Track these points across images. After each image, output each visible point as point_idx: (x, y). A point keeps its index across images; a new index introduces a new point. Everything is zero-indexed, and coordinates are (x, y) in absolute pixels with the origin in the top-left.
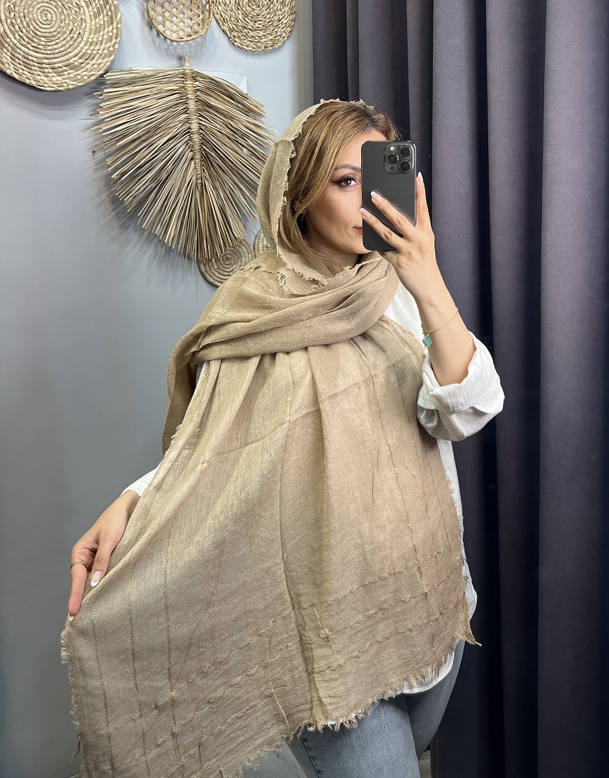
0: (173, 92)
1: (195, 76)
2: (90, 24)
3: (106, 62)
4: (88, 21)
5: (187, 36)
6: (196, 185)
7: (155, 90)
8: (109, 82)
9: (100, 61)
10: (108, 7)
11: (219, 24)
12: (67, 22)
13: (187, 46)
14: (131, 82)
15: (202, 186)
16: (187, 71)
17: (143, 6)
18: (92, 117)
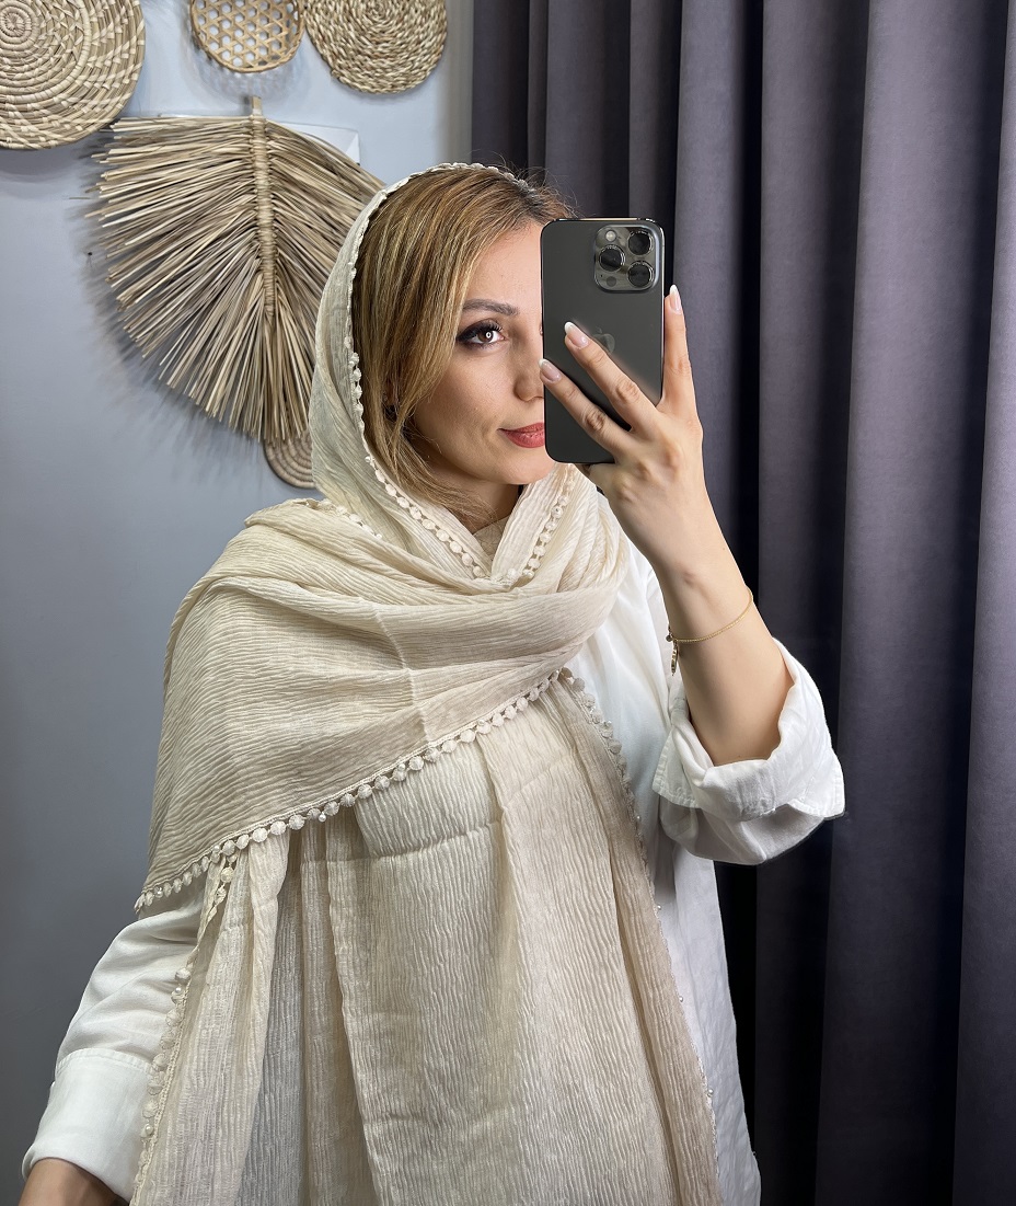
0: (229, 158)
1: (269, 131)
2: (91, 37)
3: (117, 103)
4: (88, 32)
5: (260, 64)
6: (265, 316)
7: (198, 154)
8: (119, 137)
9: (106, 101)
10: (123, 10)
11: (314, 44)
12: (51, 32)
13: (258, 80)
14: (158, 138)
15: (274, 316)
16: (256, 122)
17: (186, 10)
18: (90, 195)
